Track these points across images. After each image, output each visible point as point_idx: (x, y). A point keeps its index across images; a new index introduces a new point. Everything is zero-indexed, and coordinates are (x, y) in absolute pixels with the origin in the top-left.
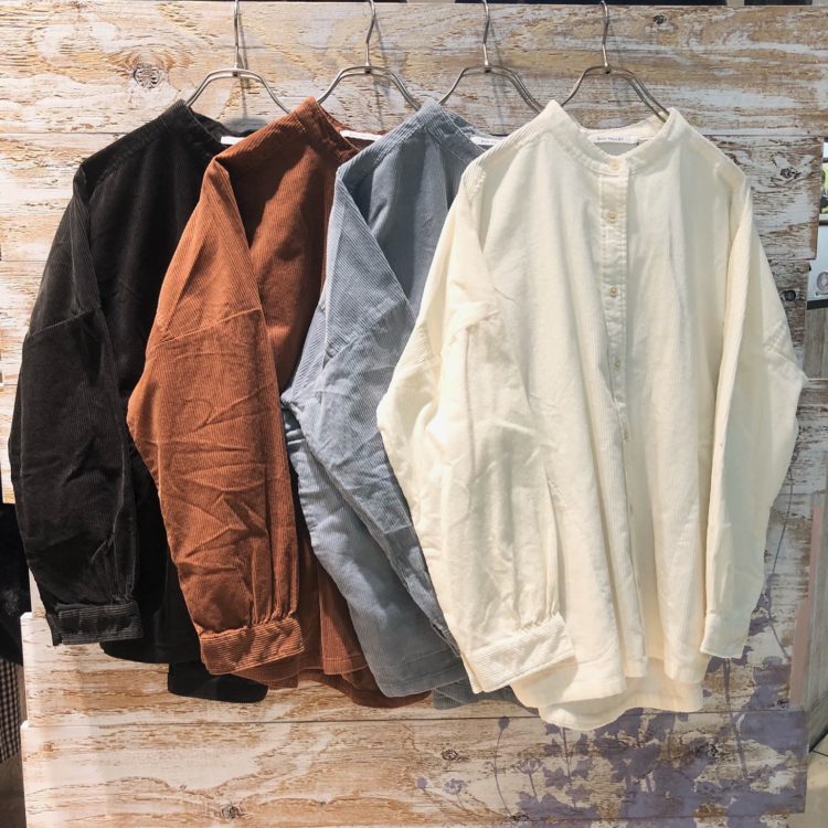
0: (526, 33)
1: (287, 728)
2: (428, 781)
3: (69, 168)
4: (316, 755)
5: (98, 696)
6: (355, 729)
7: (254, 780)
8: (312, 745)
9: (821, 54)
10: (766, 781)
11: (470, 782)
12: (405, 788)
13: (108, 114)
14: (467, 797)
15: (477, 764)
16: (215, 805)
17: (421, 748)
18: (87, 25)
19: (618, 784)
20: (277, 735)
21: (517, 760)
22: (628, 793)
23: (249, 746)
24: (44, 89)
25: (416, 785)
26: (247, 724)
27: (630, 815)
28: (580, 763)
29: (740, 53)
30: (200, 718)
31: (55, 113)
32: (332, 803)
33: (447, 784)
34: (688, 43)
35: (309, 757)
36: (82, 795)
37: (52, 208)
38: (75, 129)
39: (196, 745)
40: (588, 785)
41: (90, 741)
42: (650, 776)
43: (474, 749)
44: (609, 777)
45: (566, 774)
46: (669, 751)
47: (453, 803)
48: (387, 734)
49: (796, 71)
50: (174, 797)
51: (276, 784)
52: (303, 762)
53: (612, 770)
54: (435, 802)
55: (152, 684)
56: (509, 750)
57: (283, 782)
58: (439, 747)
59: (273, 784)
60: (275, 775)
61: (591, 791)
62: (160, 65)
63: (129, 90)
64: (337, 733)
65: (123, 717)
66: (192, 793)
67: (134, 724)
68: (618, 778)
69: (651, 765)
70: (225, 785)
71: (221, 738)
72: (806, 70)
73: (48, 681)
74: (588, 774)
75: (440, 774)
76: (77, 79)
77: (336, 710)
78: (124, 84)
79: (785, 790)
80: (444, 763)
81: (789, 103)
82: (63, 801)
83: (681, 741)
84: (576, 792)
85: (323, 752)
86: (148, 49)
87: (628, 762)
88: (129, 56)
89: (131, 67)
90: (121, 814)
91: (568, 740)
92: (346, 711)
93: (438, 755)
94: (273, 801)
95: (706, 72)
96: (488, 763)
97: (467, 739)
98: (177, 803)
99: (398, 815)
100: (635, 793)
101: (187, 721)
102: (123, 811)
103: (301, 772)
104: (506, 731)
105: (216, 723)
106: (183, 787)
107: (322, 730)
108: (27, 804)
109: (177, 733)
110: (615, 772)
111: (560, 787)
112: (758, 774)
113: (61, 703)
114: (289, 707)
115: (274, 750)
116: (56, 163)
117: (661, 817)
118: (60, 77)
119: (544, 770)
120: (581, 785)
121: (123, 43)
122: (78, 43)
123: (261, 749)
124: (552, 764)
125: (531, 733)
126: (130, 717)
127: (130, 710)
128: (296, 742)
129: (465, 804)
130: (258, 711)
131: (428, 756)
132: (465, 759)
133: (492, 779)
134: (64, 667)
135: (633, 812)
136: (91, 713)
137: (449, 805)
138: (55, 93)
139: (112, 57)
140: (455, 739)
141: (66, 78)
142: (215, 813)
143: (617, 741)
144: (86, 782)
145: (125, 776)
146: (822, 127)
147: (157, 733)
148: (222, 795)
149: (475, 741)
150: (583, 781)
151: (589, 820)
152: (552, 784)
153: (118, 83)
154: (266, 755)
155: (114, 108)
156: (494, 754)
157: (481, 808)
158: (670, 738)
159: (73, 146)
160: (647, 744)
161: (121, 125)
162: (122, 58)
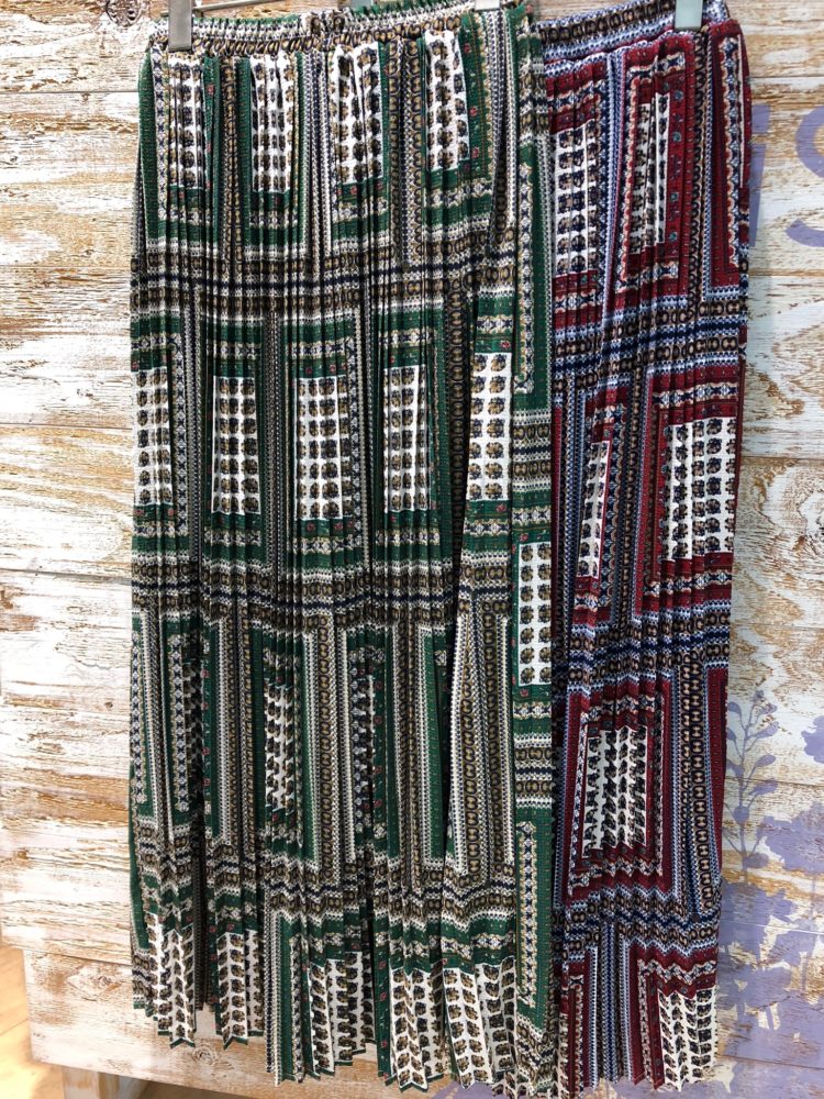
3: (31, 141)
5: (76, 803)
13: (76, 65)
19: (726, 1012)
22: (739, 1025)
27: (741, 1054)
31: (12, 65)
36: (59, 914)
37: (12, 195)
38: (36, 87)
41: (66, 854)
42: (774, 1009)
46: (804, 981)
63: (101, 29)
65: (104, 831)
67: (116, 842)
69: (774, 995)
73: (21, 779)
76: (38, 18)
78: (95, 22)
82: (38, 916)
87: (742, 985)
100: (749, 1028)
102: (105, 939)
113: (36, 806)
116: (15, 134)
117: (784, 1063)
118: (17, 17)
126: (111, 833)
127: (112, 826)
134: (38, 765)
135: (744, 1050)
136: (67, 821)
138: (11, 39)
141: (25, 17)
143: (726, 955)
144: (64, 900)
145: (107, 900)
153: (85, 21)
155: (83, 56)
158: (806, 964)
159: (34, 109)
160: (772, 966)
161: (91, 80)
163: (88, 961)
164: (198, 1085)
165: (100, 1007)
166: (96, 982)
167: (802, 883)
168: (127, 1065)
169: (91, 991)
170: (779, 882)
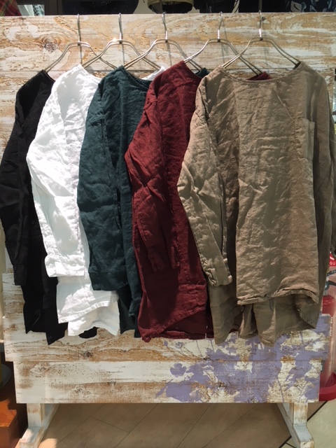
0: (207, 26)
2: (169, 343)
7: (97, 341)
9: (333, 32)
10: (312, 346)
11: (186, 343)
12: (159, 345)
13: (35, 63)
14: (185, 350)
16: (81, 351)
18: (26, 27)
19: (248, 346)
22: (252, 349)
24: (9, 53)
25: (164, 344)
27: (254, 359)
28: (232, 336)
29: (299, 32)
31: (13, 63)
32: (129, 351)
33: (177, 344)
34: (276, 29)
36: (27, 346)
38: (21, 69)
40: (236, 346)
44: (244, 343)
45: (226, 341)
47: (179, 352)
49: (322, 40)
50: (64, 348)
53: (246, 340)
54: (171, 351)
57: (109, 342)
59: (105, 343)
60: (105, 339)
61: (237, 348)
62: (56, 42)
63: (43, 53)
66: (72, 346)
68: (248, 343)
70: (85, 343)
72: (327, 40)
73: (13, 299)
74: (236, 341)
76: (22, 49)
78: (41, 51)
79: (320, 350)
81: (319, 53)
82: (19, 348)
84: (231, 348)
86: (50, 36)
88: (43, 39)
89: (44, 43)
90: (43, 354)
94: (105, 350)
95: (283, 41)
98: (65, 350)
99: (156, 357)
100: (256, 350)
106: (68, 343)
108: (5, 350)
111: (224, 346)
112: (308, 343)
113: (18, 308)
116: (14, 83)
117: (267, 360)
118: (15, 48)
120: (233, 346)
121: (41, 34)
122: (22, 34)
129: (184, 353)
133: (195, 342)
134: (19, 293)
135: (255, 358)
137: (177, 353)
138: (14, 55)
139: (36, 39)
141: (18, 48)
142: (81, 355)
144: (28, 341)
146: (333, 64)
148: (84, 347)
150: (233, 344)
151: (236, 361)
152: (221, 345)
153: (38, 50)
154: (102, 330)
155: (37, 61)
157: (190, 354)
159: (21, 76)
161: (40, 67)
162: (40, 39)
163: (37, 363)
164: (78, 402)
165: (42, 378)
166: (40, 370)
168: (52, 399)
169: (39, 374)
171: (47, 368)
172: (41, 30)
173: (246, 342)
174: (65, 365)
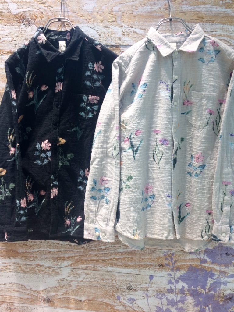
1: (68, 270)
2: (121, 297)
4: (79, 282)
6: (94, 273)
7: (57, 289)
8: (78, 278)
11: (137, 299)
12: (112, 299)
13: (13, 37)
14: (136, 305)
15: (140, 293)
16: (42, 297)
17: (119, 284)
18: (7, 4)
19: (197, 308)
20: (65, 273)
21: (156, 293)
23: (55, 276)
25: (116, 298)
26: (54, 267)
28: (181, 297)
30: (38, 263)
32: (85, 301)
33: (128, 299)
35: (77, 282)
38: (2, 42)
39: (36, 273)
40: (184, 307)
42: (210, 306)
43: (139, 287)
44: (193, 305)
45: (175, 301)
46: (218, 297)
47: (131, 307)
48: (106, 277)
50: (27, 292)
51: (64, 291)
52: (74, 284)
53: (194, 302)
54: (124, 306)
55: (21, 249)
56: (153, 289)
57: (67, 291)
58: (125, 284)
59: (63, 291)
60: (64, 288)
61: (185, 309)
62: (32, 19)
63: (21, 28)
64: (87, 274)
65: (11, 260)
66: (34, 291)
67: (14, 263)
68: (196, 305)
69: (211, 302)
70: (46, 289)
71: (45, 272)
74: (184, 302)
75: (126, 295)
76: (3, 24)
77: (87, 265)
78: (19, 26)
80: (127, 291)
83: (224, 293)
84: (179, 309)
85: (82, 281)
86: (28, 13)
87: (201, 299)
88: (21, 15)
89: (22, 19)
90: (9, 296)
91: (176, 288)
92: (91, 266)
93: (125, 287)
94: (63, 298)
96: (144, 293)
97: (137, 283)
98: (28, 295)
101: (33, 264)
103: (74, 288)
104: (152, 281)
105: (43, 266)
106: (31, 289)
107: (82, 273)
109: (29, 268)
110: (195, 303)
111: (173, 306)
114: (70, 262)
115: (64, 278)
119: (167, 298)
120: (182, 307)
121: (19, 11)
122: (4, 11)
123: (59, 277)
124: (170, 296)
125: (162, 283)
126: (13, 260)
127: (13, 258)
128: (72, 276)
129: (135, 308)
130: (59, 263)
131: (121, 287)
132: (135, 290)
133: (146, 299)
137: (129, 308)
139: (15, 16)
140: (132, 281)
142: (42, 300)
143: (197, 290)
145: (11, 282)
147: (22, 267)
148: (44, 293)
149: (139, 283)
150: (182, 305)
152: (170, 305)
153: (17, 25)
154: (61, 280)
155: (15, 35)
156: (147, 289)
157: (141, 310)
158: (219, 292)
159: (1, 49)
160: (209, 293)
161: (17, 41)
162: (19, 16)
163: (4, 302)
166: (6, 309)
167: (217, 267)
170: (210, 267)
171: (12, 308)
172: (20, 7)
173: (195, 304)
174: (27, 307)
